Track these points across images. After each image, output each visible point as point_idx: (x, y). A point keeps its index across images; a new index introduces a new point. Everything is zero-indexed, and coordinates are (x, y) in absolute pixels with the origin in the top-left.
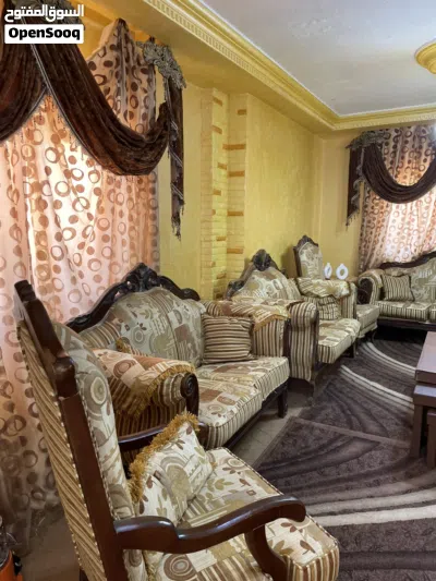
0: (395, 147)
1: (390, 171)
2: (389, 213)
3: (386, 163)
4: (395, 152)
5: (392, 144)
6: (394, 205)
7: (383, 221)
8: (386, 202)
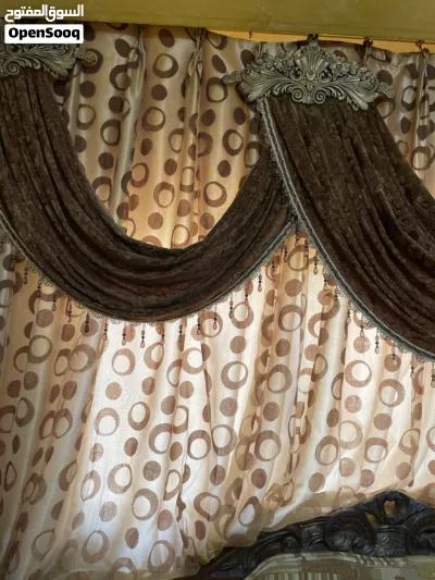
0: (117, 105)
1: (101, 193)
2: (95, 356)
3: (83, 157)
4: (117, 125)
5: (107, 92)
6: (116, 328)
7: (70, 390)
8: (80, 313)
